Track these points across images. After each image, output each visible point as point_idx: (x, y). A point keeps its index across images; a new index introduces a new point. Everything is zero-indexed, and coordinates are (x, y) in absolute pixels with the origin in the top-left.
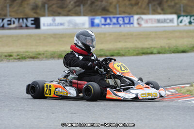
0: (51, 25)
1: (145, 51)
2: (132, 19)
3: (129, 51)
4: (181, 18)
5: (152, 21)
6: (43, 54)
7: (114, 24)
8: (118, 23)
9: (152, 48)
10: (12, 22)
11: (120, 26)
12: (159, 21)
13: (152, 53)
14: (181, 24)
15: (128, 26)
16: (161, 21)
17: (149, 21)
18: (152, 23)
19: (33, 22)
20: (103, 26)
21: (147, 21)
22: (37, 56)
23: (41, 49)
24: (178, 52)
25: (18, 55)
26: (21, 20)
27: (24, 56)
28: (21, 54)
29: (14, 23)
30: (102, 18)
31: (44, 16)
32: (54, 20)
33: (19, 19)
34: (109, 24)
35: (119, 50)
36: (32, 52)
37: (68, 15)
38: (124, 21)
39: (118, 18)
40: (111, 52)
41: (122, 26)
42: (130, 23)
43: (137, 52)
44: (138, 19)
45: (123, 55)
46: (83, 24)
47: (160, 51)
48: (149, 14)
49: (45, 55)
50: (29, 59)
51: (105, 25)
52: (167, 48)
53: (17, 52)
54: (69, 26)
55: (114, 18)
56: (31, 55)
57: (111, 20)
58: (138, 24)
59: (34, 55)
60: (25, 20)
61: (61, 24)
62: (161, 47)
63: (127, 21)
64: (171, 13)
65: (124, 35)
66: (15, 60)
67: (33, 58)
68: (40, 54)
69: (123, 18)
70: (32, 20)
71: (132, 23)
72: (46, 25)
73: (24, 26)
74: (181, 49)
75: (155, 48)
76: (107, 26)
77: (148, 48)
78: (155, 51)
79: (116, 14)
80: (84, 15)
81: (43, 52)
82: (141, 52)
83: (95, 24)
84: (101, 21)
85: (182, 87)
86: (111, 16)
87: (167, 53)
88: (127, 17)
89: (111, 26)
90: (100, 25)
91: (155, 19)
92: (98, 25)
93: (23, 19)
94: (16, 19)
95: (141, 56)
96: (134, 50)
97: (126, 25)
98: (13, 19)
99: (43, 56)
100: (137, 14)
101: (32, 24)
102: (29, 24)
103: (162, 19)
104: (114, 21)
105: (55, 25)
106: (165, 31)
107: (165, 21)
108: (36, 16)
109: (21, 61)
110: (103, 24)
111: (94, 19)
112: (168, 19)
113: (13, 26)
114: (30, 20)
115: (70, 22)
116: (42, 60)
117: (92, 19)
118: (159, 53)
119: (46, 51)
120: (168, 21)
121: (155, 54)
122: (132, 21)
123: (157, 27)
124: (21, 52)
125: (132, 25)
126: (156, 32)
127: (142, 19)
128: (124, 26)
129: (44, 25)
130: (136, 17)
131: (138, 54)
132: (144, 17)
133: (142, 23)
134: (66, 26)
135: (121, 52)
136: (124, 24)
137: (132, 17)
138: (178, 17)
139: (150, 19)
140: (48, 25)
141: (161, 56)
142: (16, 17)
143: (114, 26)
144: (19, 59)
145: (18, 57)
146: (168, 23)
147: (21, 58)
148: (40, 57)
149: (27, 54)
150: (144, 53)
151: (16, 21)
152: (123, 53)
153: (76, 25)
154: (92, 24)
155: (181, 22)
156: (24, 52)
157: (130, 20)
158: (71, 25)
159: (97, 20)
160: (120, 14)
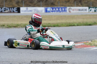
0: (25, 11)
1: (70, 24)
2: (66, 9)
3: (63, 24)
4: (90, 9)
5: (76, 10)
6: (20, 25)
7: (57, 11)
8: (59, 11)
9: (74, 23)
10: (6, 9)
11: (60, 12)
12: (79, 10)
13: (74, 25)
14: (90, 12)
15: (64, 12)
16: (80, 10)
17: (74, 10)
18: (76, 11)
19: (16, 10)
20: (52, 12)
21: (73, 10)
22: (17, 26)
23: (19, 23)
24: (87, 25)
25: (8, 25)
26: (11, 9)
27: (10, 26)
28: (9, 25)
29: (7, 10)
30: (51, 8)
31: (22, 6)
32: (27, 9)
33: (10, 8)
34: (55, 11)
35: (58, 24)
36: (14, 24)
37: (34, 6)
38: (62, 10)
39: (59, 8)
40: (54, 25)
41: (61, 12)
42: (65, 11)
43: (67, 25)
44: (69, 9)
45: (60, 26)
46: (42, 11)
47: (78, 24)
48: (74, 6)
49: (21, 25)
50: (13, 28)
51: (52, 11)
52: (82, 23)
53: (7, 24)
54: (34, 12)
55: (57, 8)
56: (14, 25)
57: (55, 9)
58: (69, 11)
59: (15, 26)
60: (13, 9)
61: (31, 11)
62: (79, 22)
63: (63, 10)
64: (86, 6)
65: (61, 17)
66: (6, 28)
67: (15, 27)
68: (18, 25)
70: (16, 9)
71: (66, 11)
72: (23, 11)
73: (12, 11)
74: (89, 23)
75: (76, 23)
76: (54, 12)
77: (72, 23)
78: (76, 24)
79: (58, 6)
80: (42, 7)
81: (20, 24)
82: (69, 25)
83: (47, 11)
84: (50, 10)
85: (87, 42)
86: (56, 7)
87: (82, 26)
88: (63, 8)
89: (56, 12)
90: (50, 11)
91: (77, 9)
92: (49, 12)
93: (11, 8)
94: (8, 8)
95: (69, 26)
96: (65, 24)
97: (63, 12)
98: (7, 8)
99: (20, 26)
100: (69, 6)
101: (16, 11)
102: (15, 10)
103: (81, 9)
104: (57, 9)
105: (28, 11)
106: (82, 15)
107: (82, 10)
108: (18, 7)
109: (9, 28)
110: (51, 11)
111: (47, 8)
112: (84, 9)
113: (6, 11)
114: (15, 8)
116: (19, 28)
117: (46, 9)
118: (78, 25)
119: (22, 24)
120: (84, 10)
121: (76, 26)
122: (66, 10)
123: (78, 13)
124: (9, 24)
125: (66, 12)
126: (77, 15)
127: (71, 9)
128: (62, 12)
129: (22, 11)
130: (68, 8)
131: (67, 26)
132: (72, 8)
133: (71, 11)
135: (59, 25)
136: (62, 11)
137: (66, 8)
138: (89, 8)
139: (75, 9)
140: (24, 11)
141: (78, 27)
142: (8, 7)
143: (57, 12)
144: (8, 27)
145: (8, 26)
146: (84, 11)
147: (9, 27)
148: (18, 26)
149: (12, 25)
150: (70, 26)
151: (8, 9)
152: (60, 25)
153: (38, 11)
154: (46, 11)
155: (91, 10)
156: (10, 24)
158: (36, 11)
160: (60, 6)
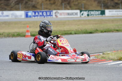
0: (0, 16)
2: (51, 13)
3: (56, 32)
5: (64, 14)
6: (2, 34)
7: (41, 16)
8: (43, 15)
11: (44, 17)
12: (68, 14)
15: (49, 17)
16: (70, 14)
17: (62, 14)
20: (34, 17)
30: (33, 12)
32: (3, 13)
34: (37, 16)
37: (11, 10)
38: (46, 14)
39: (43, 12)
42: (50, 15)
46: (21, 16)
48: (62, 9)
49: (4, 35)
51: (35, 16)
54: (12, 17)
55: (40, 12)
57: (38, 13)
61: (7, 16)
63: (48, 14)
64: (76, 9)
69: (46, 12)
71: (52, 15)
76: (36, 17)
77: (68, 31)
79: (42, 10)
80: (22, 10)
82: (64, 33)
84: (32, 14)
88: (48, 11)
89: (39, 17)
91: (66, 13)
92: (30, 17)
100: (55, 9)
104: (41, 14)
105: (4, 16)
106: (74, 20)
107: (72, 14)
110: (33, 16)
111: (28, 13)
115: (12, 14)
117: (26, 13)
120: (74, 14)
121: (73, 34)
123: (68, 18)
125: (51, 17)
127: (58, 13)
130: (54, 11)
131: (62, 34)
132: (59, 11)
134: (10, 17)
136: (47, 16)
137: (52, 11)
138: (81, 12)
148: (1, 36)
150: (66, 34)
153: (16, 16)
154: (27, 16)
157: (50, 13)
159: (30, 13)
160: (44, 9)
